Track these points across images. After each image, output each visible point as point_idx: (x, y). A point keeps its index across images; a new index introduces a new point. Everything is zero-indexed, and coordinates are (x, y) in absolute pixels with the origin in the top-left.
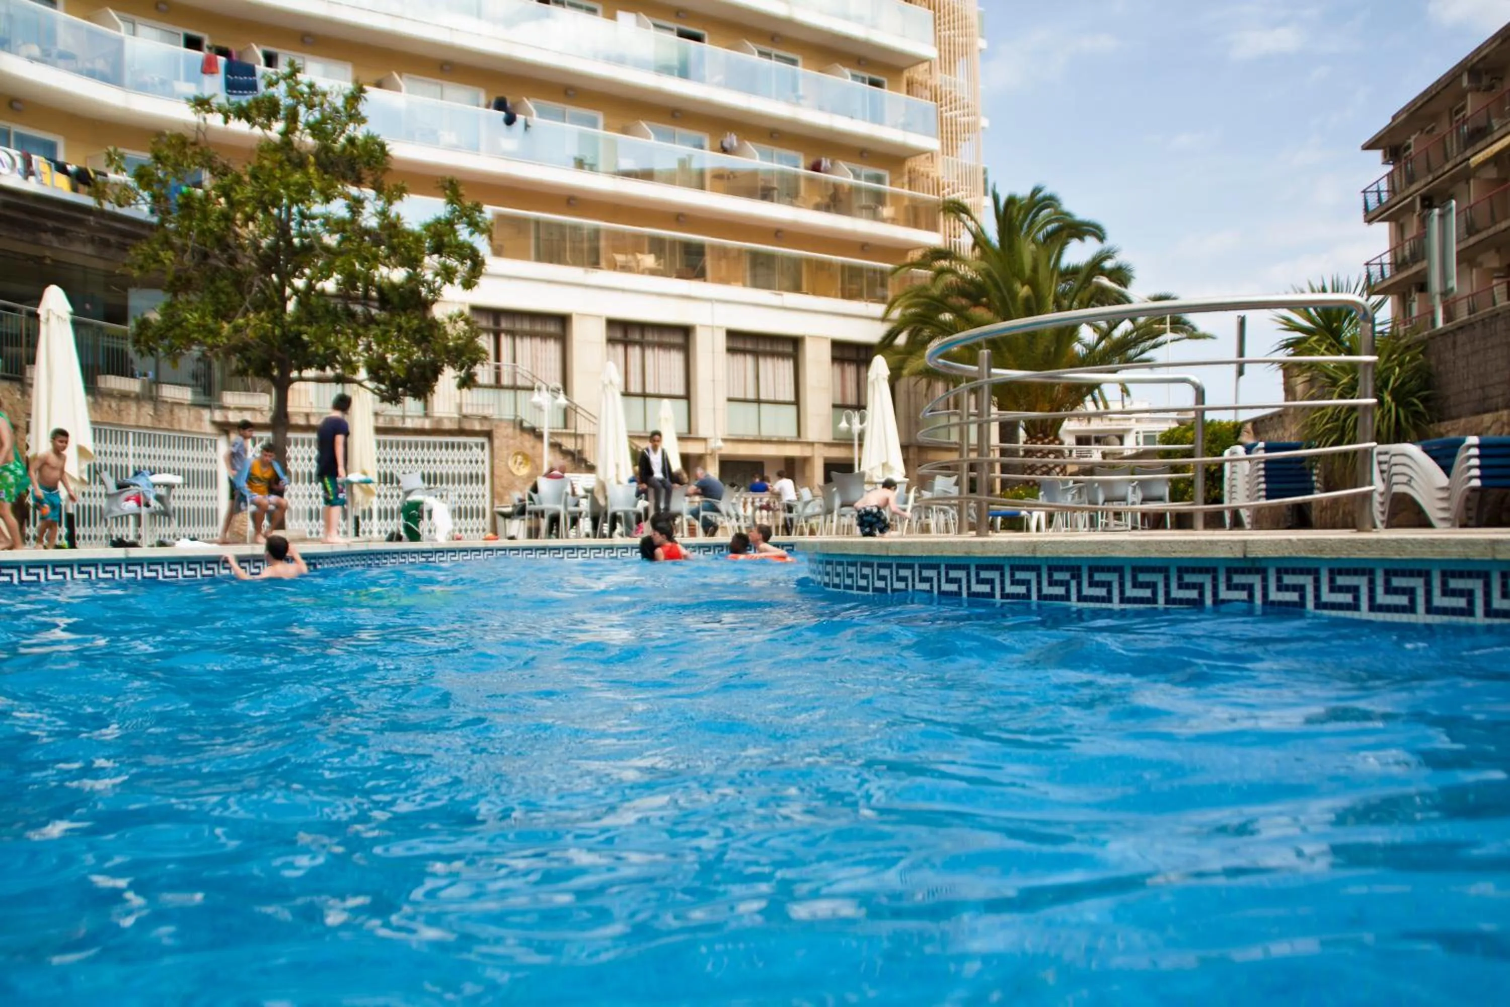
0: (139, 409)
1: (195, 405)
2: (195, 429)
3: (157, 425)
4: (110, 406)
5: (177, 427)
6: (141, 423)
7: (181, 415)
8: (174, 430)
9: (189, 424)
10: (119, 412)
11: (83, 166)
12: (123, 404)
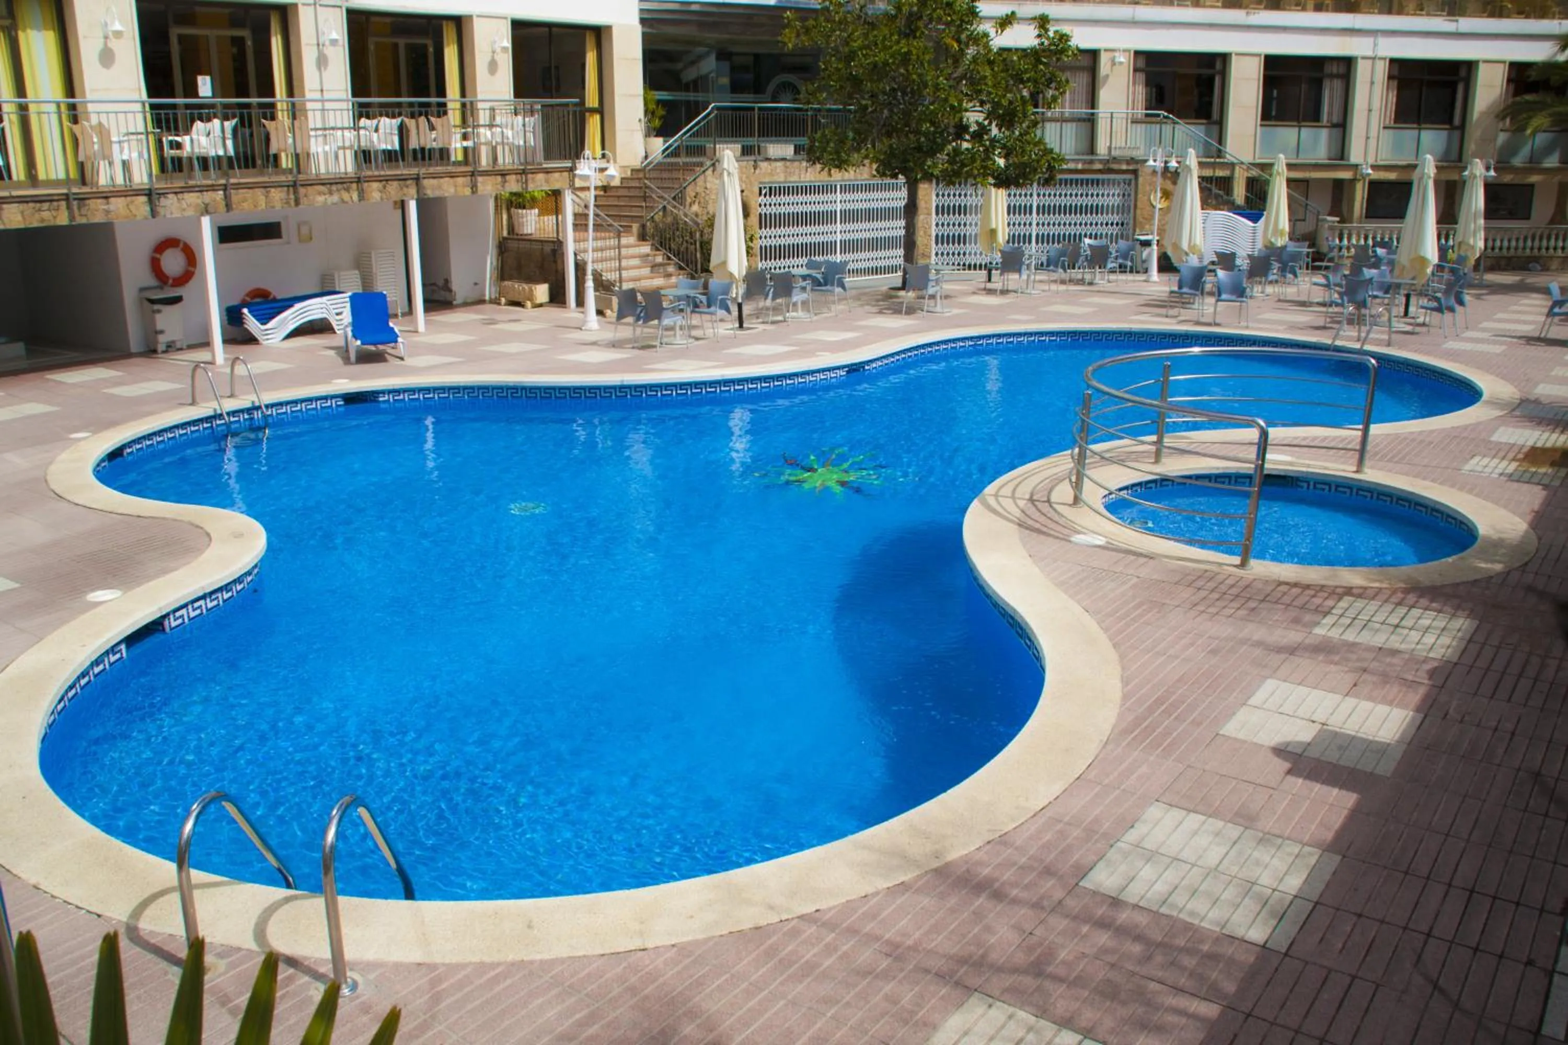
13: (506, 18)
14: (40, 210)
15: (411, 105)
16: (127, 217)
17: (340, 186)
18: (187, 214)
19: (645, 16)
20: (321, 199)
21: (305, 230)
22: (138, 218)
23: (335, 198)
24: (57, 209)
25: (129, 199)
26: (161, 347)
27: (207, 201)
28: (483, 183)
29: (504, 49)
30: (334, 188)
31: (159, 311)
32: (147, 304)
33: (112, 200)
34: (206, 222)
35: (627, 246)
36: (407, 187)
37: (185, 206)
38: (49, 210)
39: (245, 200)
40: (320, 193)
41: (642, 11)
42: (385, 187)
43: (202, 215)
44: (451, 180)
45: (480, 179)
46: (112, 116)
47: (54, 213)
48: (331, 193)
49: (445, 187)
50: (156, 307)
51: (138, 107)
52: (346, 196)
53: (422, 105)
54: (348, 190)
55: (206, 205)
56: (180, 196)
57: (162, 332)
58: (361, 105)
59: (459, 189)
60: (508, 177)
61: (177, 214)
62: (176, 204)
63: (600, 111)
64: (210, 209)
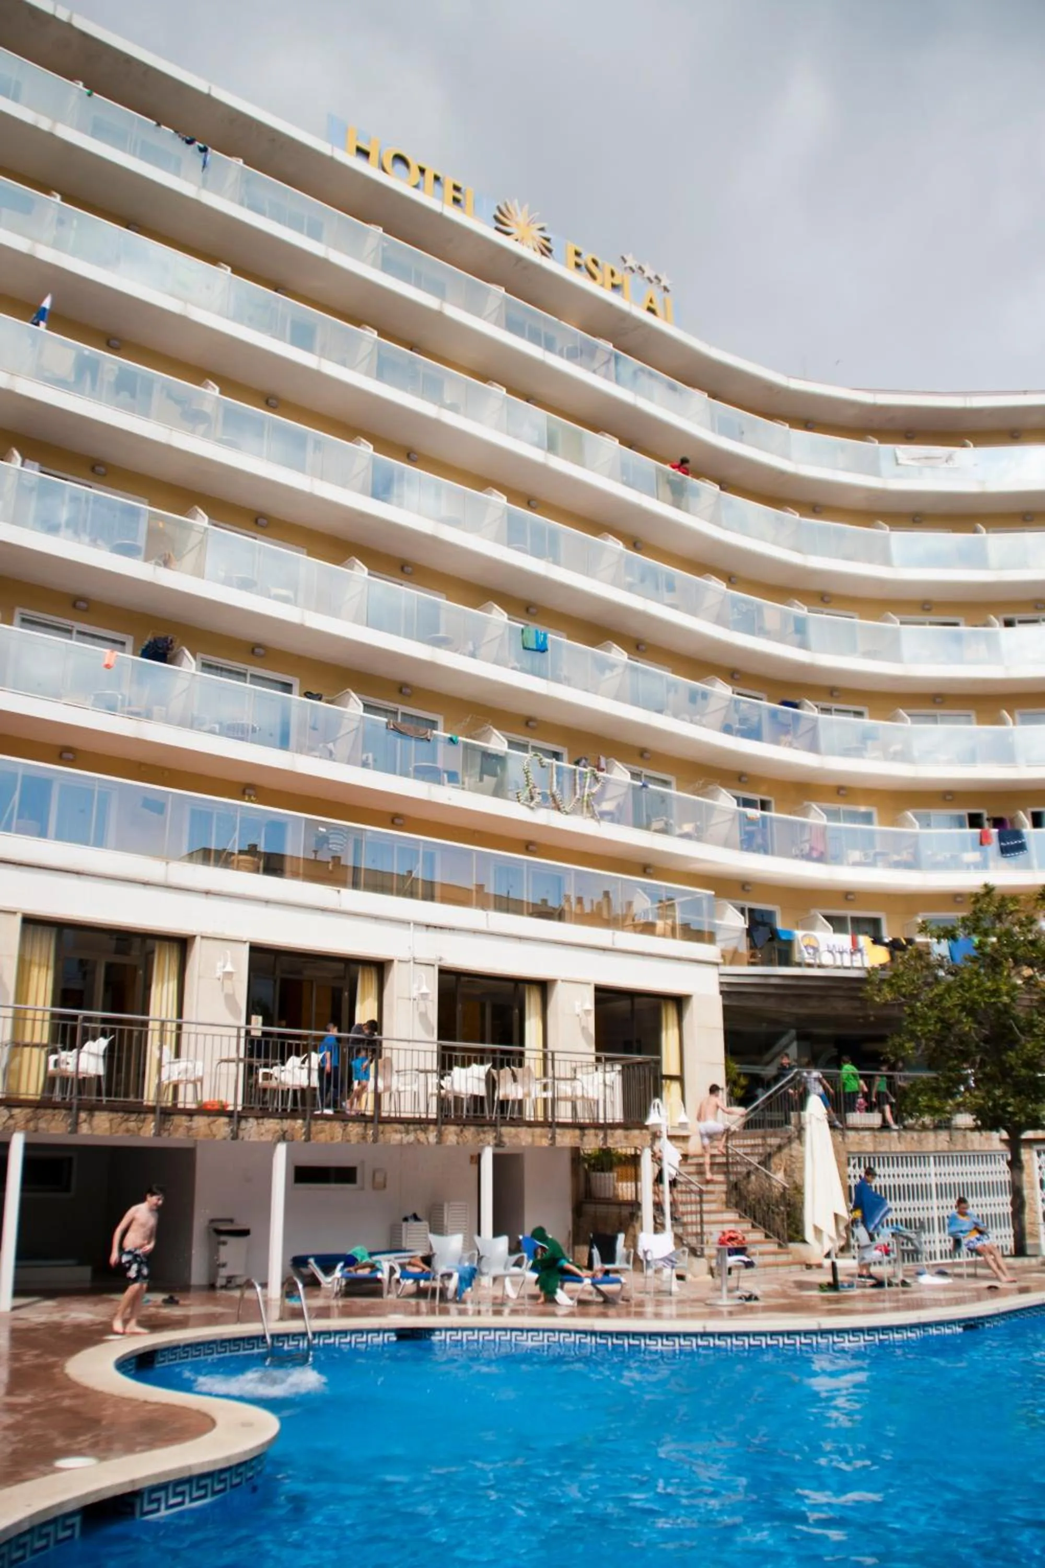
0: (936, 1137)
1: (977, 1128)
2: (986, 1148)
3: (952, 1147)
4: (913, 1138)
5: (970, 1148)
6: (939, 1149)
7: (973, 1138)
8: (968, 1151)
9: (980, 1144)
10: (920, 1141)
11: (896, 936)
12: (923, 1134)
13: (589, 984)
14: (127, 1120)
15: (494, 1051)
16: (206, 1136)
17: (417, 1126)
18: (263, 1139)
19: (726, 989)
20: (398, 1137)
21: (379, 1178)
22: (218, 1138)
23: (411, 1138)
24: (144, 1121)
25: (212, 1119)
26: (221, 1282)
27: (285, 1129)
28: (562, 1135)
29: (587, 1012)
30: (411, 1127)
31: (224, 1243)
32: (214, 1234)
33: (196, 1118)
34: (281, 1150)
35: (710, 1212)
36: (484, 1132)
37: (263, 1131)
38: (135, 1120)
39: (322, 1131)
40: (396, 1131)
41: (721, 984)
42: (462, 1131)
43: (279, 1141)
44: (529, 1130)
45: (558, 1131)
46: (209, 1038)
47: (140, 1125)
48: (407, 1132)
49: (522, 1136)
50: (223, 1238)
51: (234, 1032)
52: (422, 1136)
53: (503, 1052)
54: (425, 1131)
55: (285, 1132)
56: (261, 1121)
57: (224, 1265)
58: (444, 1048)
59: (537, 1139)
60: (586, 1132)
61: (254, 1138)
62: (255, 1128)
63: (680, 1079)
64: (288, 1136)
